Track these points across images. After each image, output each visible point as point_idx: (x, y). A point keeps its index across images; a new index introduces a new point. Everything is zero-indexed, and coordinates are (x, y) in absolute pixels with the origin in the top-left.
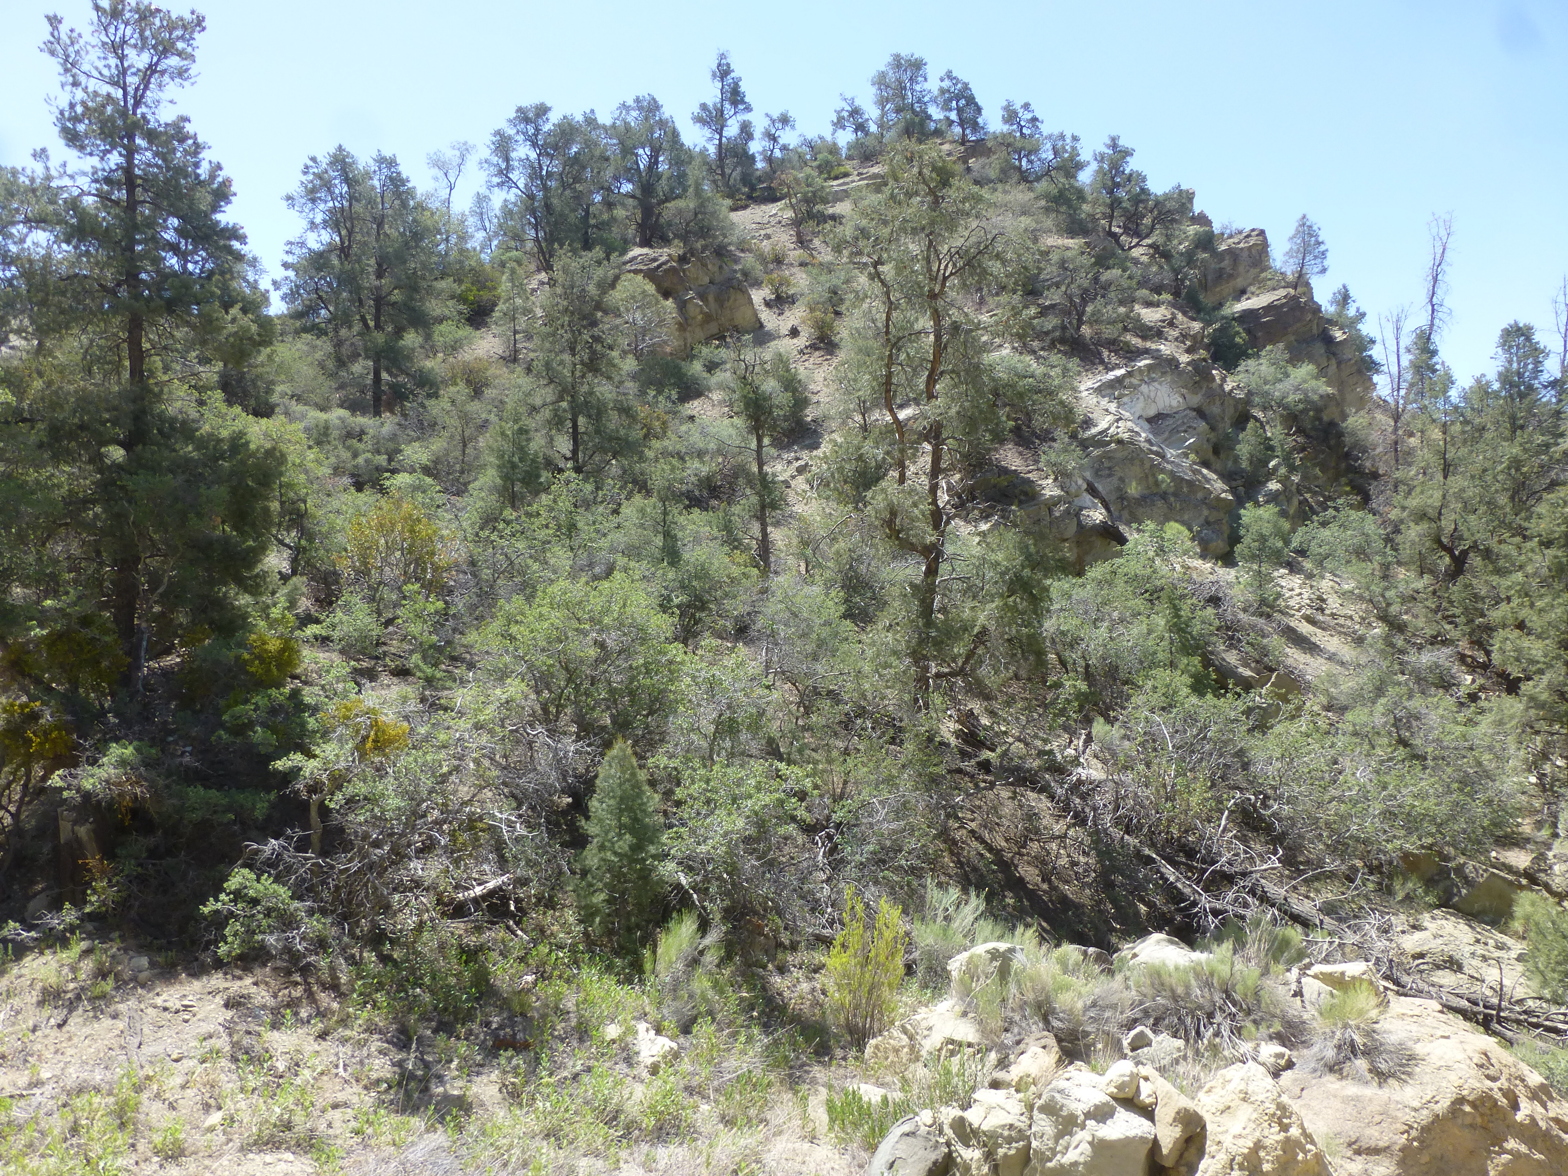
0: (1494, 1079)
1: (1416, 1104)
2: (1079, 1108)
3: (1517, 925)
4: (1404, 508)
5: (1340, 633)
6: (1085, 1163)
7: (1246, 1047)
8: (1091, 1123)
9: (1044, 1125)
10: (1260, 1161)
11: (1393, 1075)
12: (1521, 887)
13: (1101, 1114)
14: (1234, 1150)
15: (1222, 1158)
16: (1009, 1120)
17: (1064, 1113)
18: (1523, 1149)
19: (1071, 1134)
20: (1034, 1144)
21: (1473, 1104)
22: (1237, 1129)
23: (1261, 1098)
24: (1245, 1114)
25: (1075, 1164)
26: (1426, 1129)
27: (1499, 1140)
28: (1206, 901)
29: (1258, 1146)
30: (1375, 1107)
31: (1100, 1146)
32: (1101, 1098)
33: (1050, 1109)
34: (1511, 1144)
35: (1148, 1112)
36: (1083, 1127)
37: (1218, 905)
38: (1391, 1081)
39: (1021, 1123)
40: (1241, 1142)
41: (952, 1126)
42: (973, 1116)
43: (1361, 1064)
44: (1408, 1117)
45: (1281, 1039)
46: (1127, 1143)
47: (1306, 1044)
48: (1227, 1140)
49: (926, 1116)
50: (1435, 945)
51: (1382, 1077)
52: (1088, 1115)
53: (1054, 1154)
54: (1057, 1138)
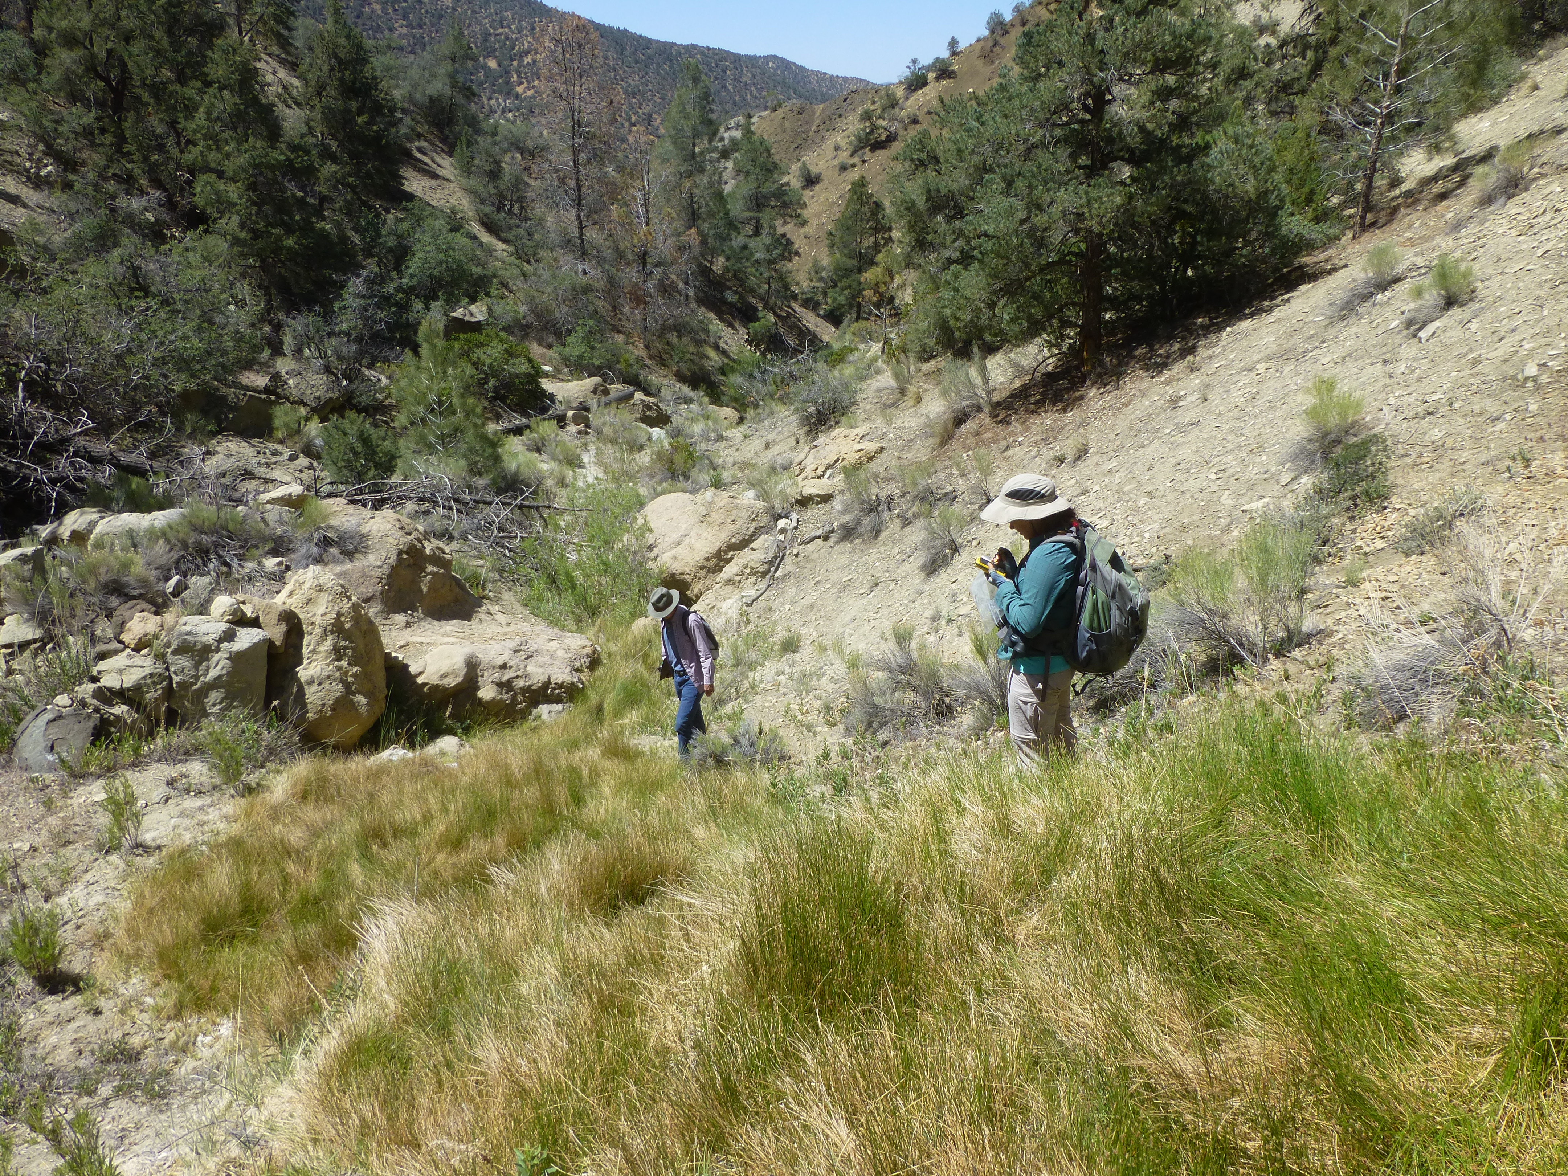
0: (409, 534)
1: (379, 563)
2: (210, 639)
6: (228, 673)
8: (224, 645)
9: (180, 663)
11: (356, 551)
13: (229, 636)
14: (324, 624)
15: (318, 631)
16: (147, 671)
17: (198, 647)
18: (435, 569)
19: (208, 659)
20: (176, 679)
21: (407, 553)
25: (220, 677)
26: (389, 577)
27: (423, 569)
28: (40, 473)
30: (357, 575)
31: (236, 658)
32: (223, 627)
33: (184, 649)
34: (430, 568)
35: (255, 623)
36: (218, 650)
38: (357, 555)
39: (159, 668)
40: (328, 617)
41: (94, 697)
42: (109, 681)
43: (334, 550)
44: (378, 573)
46: (255, 646)
48: (318, 620)
49: (63, 700)
51: (349, 555)
52: (220, 641)
53: (197, 678)
54: (197, 666)
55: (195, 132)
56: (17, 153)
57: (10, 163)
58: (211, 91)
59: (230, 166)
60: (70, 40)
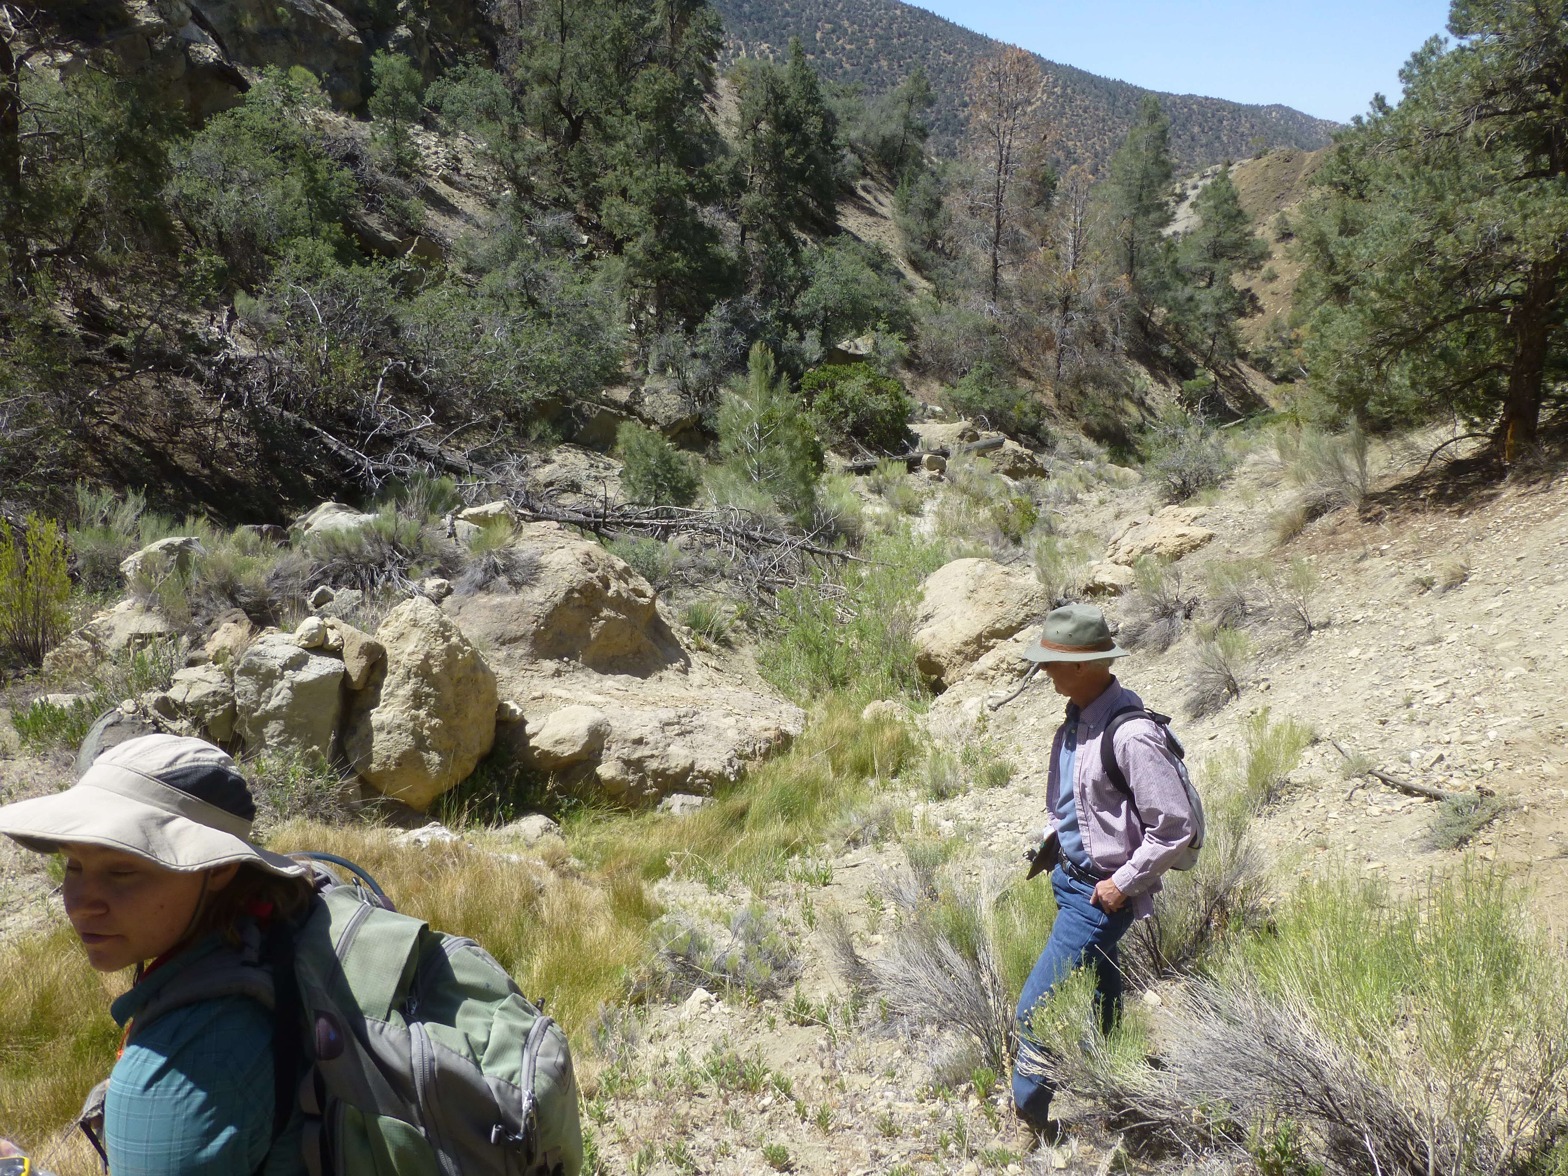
0: (592, 571)
1: (542, 600)
2: (276, 664)
3: (620, 449)
4: (528, 68)
5: (476, 194)
6: (288, 705)
7: (413, 585)
8: (288, 673)
9: (245, 684)
10: (430, 667)
11: (525, 583)
12: (622, 418)
13: (297, 663)
14: (409, 664)
15: (401, 671)
16: (212, 688)
17: (263, 671)
18: (612, 614)
19: (272, 686)
20: (239, 702)
21: (580, 592)
22: (410, 648)
23: (427, 621)
24: (416, 635)
25: (279, 707)
26: (549, 616)
27: (596, 612)
28: (369, 464)
29: (428, 656)
30: (514, 609)
31: (298, 689)
32: (292, 651)
33: (250, 670)
34: (605, 613)
35: (337, 653)
36: (282, 677)
37: (380, 466)
38: (524, 587)
39: (225, 688)
41: (156, 707)
42: (176, 693)
43: (503, 579)
44: (537, 610)
45: (441, 573)
46: (321, 680)
47: (461, 573)
48: (404, 659)
49: (128, 705)
50: (561, 473)
51: (517, 586)
52: (285, 667)
53: (258, 704)
54: (259, 692)
55: (613, 157)
56: (485, 179)
57: (477, 187)
58: (628, 118)
59: (634, 190)
60: (543, 78)
